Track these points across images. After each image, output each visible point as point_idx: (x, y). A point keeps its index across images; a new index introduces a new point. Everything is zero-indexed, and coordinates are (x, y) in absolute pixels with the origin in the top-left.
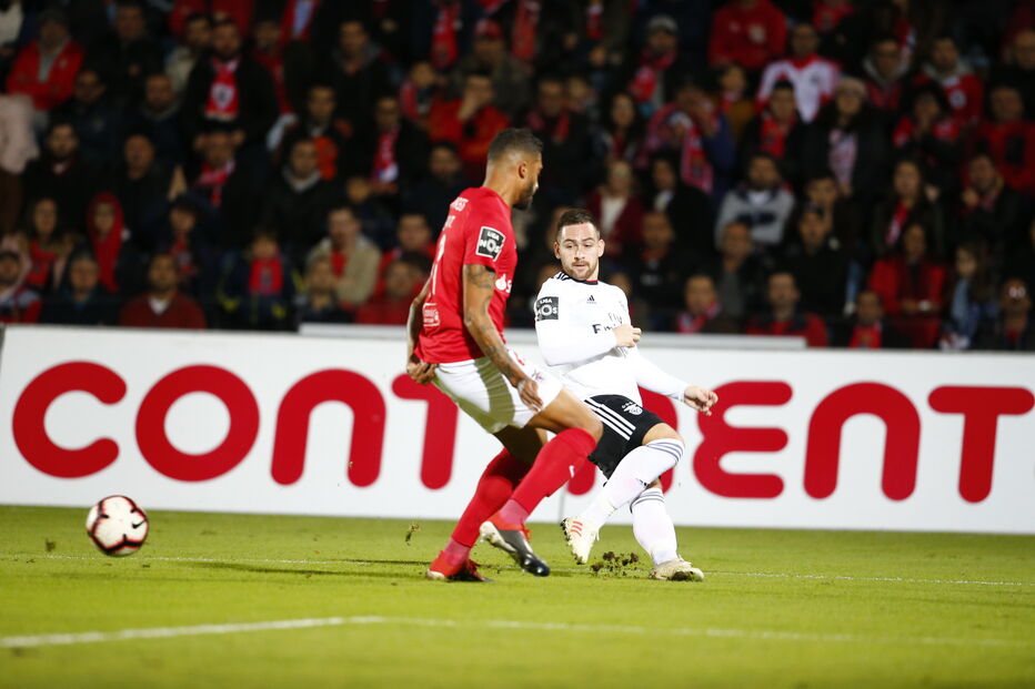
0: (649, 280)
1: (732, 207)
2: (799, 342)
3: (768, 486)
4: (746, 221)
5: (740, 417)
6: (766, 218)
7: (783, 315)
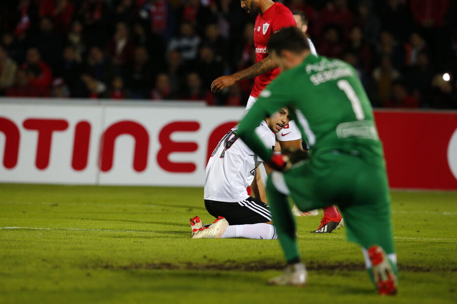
0: (137, 76)
1: (173, 44)
2: (202, 104)
3: (190, 168)
4: (180, 50)
5: (177, 137)
6: (188, 48)
7: (195, 91)
